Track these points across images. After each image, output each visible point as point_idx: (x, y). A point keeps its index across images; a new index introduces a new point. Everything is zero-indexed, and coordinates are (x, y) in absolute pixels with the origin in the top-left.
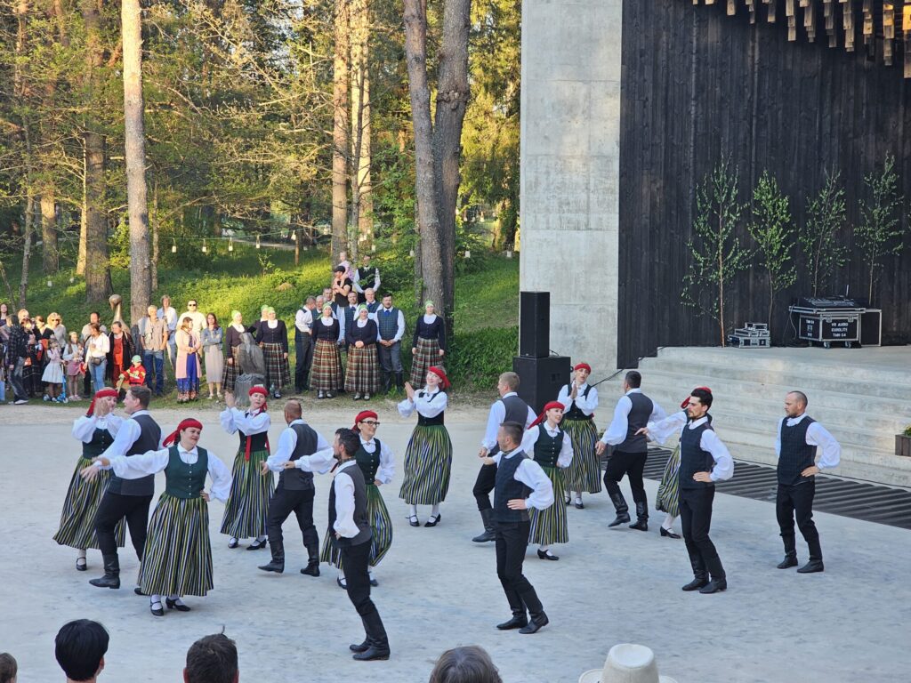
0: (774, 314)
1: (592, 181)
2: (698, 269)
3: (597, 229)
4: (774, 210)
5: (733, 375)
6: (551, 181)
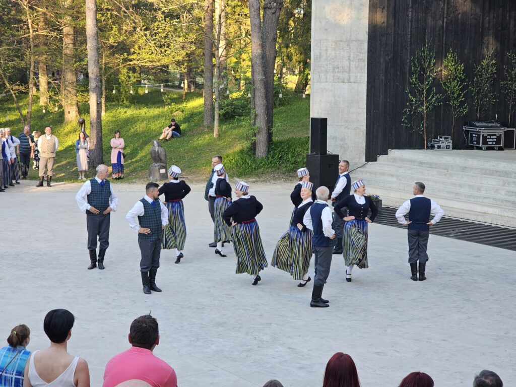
0: (455, 130)
1: (352, 55)
2: (412, 105)
3: (354, 83)
4: (455, 71)
5: (431, 166)
6: (328, 55)
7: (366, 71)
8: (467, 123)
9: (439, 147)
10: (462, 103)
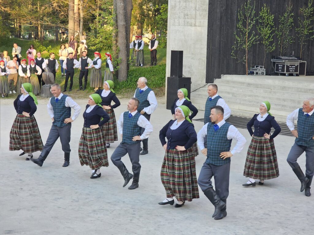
1: (198, 6)
2: (237, 43)
3: (199, 26)
4: (267, 20)
5: (257, 86)
6: (181, 6)
7: (207, 18)
8: (275, 57)
9: (257, 73)
10: (271, 43)
